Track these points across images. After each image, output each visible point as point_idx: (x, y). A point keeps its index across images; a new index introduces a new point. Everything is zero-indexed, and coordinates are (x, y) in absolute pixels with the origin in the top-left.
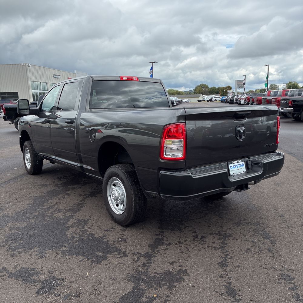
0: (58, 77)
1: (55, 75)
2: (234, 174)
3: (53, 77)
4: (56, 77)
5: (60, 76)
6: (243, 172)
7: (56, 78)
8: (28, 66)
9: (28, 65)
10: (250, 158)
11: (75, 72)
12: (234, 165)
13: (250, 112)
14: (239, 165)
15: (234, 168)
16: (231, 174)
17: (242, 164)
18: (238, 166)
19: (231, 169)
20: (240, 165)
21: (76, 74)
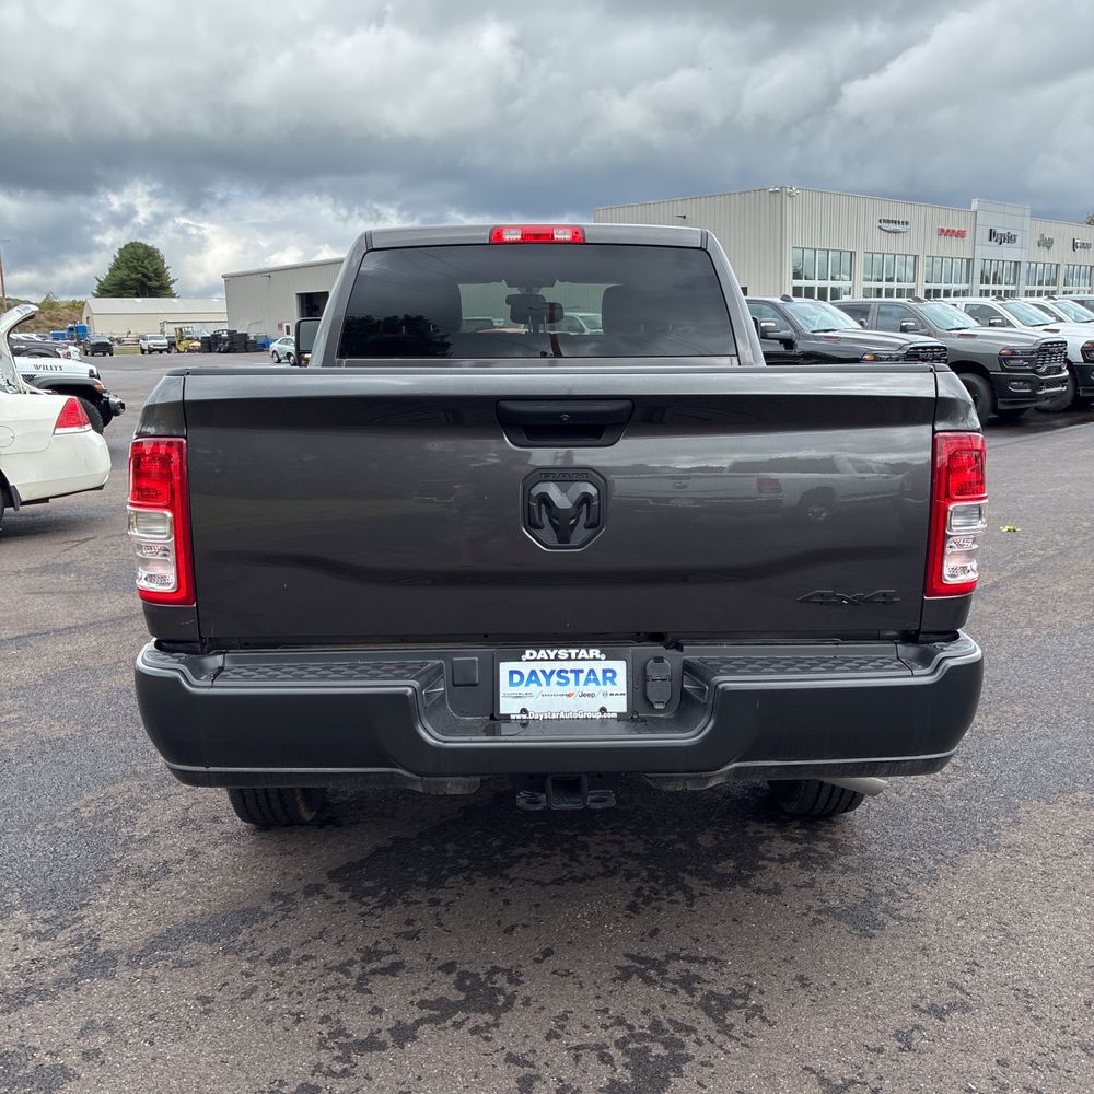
0: (898, 227)
1: (888, 221)
2: (524, 711)
3: (880, 228)
4: (892, 227)
5: (907, 223)
6: (598, 716)
7: (889, 232)
8: (790, 195)
9: (789, 190)
10: (682, 650)
11: (975, 205)
12: (537, 666)
13: (626, 404)
14: (577, 672)
15: (533, 686)
16: (502, 712)
17: (605, 671)
18: (571, 676)
19: (511, 683)
20: (582, 677)
21: (976, 212)
